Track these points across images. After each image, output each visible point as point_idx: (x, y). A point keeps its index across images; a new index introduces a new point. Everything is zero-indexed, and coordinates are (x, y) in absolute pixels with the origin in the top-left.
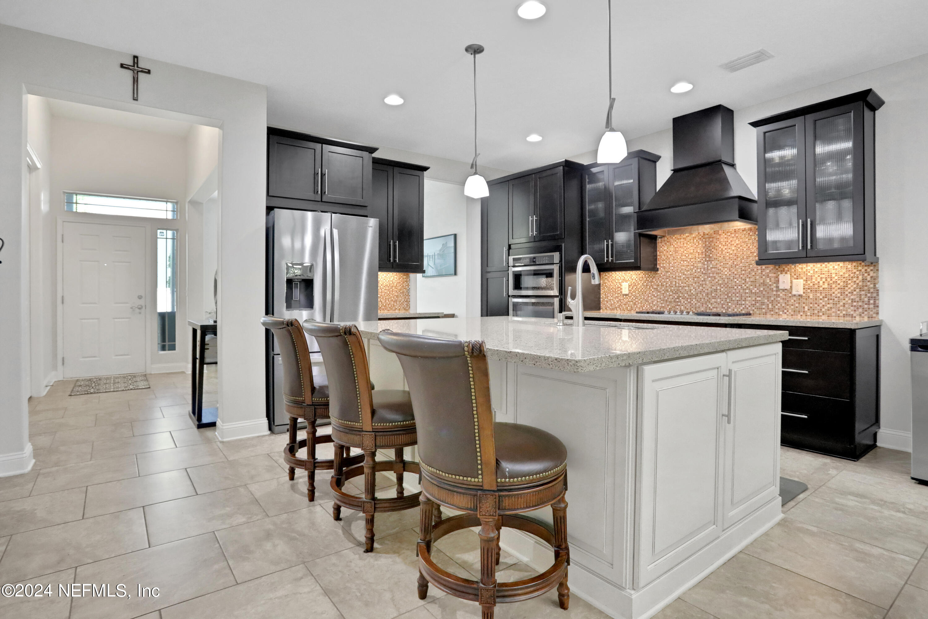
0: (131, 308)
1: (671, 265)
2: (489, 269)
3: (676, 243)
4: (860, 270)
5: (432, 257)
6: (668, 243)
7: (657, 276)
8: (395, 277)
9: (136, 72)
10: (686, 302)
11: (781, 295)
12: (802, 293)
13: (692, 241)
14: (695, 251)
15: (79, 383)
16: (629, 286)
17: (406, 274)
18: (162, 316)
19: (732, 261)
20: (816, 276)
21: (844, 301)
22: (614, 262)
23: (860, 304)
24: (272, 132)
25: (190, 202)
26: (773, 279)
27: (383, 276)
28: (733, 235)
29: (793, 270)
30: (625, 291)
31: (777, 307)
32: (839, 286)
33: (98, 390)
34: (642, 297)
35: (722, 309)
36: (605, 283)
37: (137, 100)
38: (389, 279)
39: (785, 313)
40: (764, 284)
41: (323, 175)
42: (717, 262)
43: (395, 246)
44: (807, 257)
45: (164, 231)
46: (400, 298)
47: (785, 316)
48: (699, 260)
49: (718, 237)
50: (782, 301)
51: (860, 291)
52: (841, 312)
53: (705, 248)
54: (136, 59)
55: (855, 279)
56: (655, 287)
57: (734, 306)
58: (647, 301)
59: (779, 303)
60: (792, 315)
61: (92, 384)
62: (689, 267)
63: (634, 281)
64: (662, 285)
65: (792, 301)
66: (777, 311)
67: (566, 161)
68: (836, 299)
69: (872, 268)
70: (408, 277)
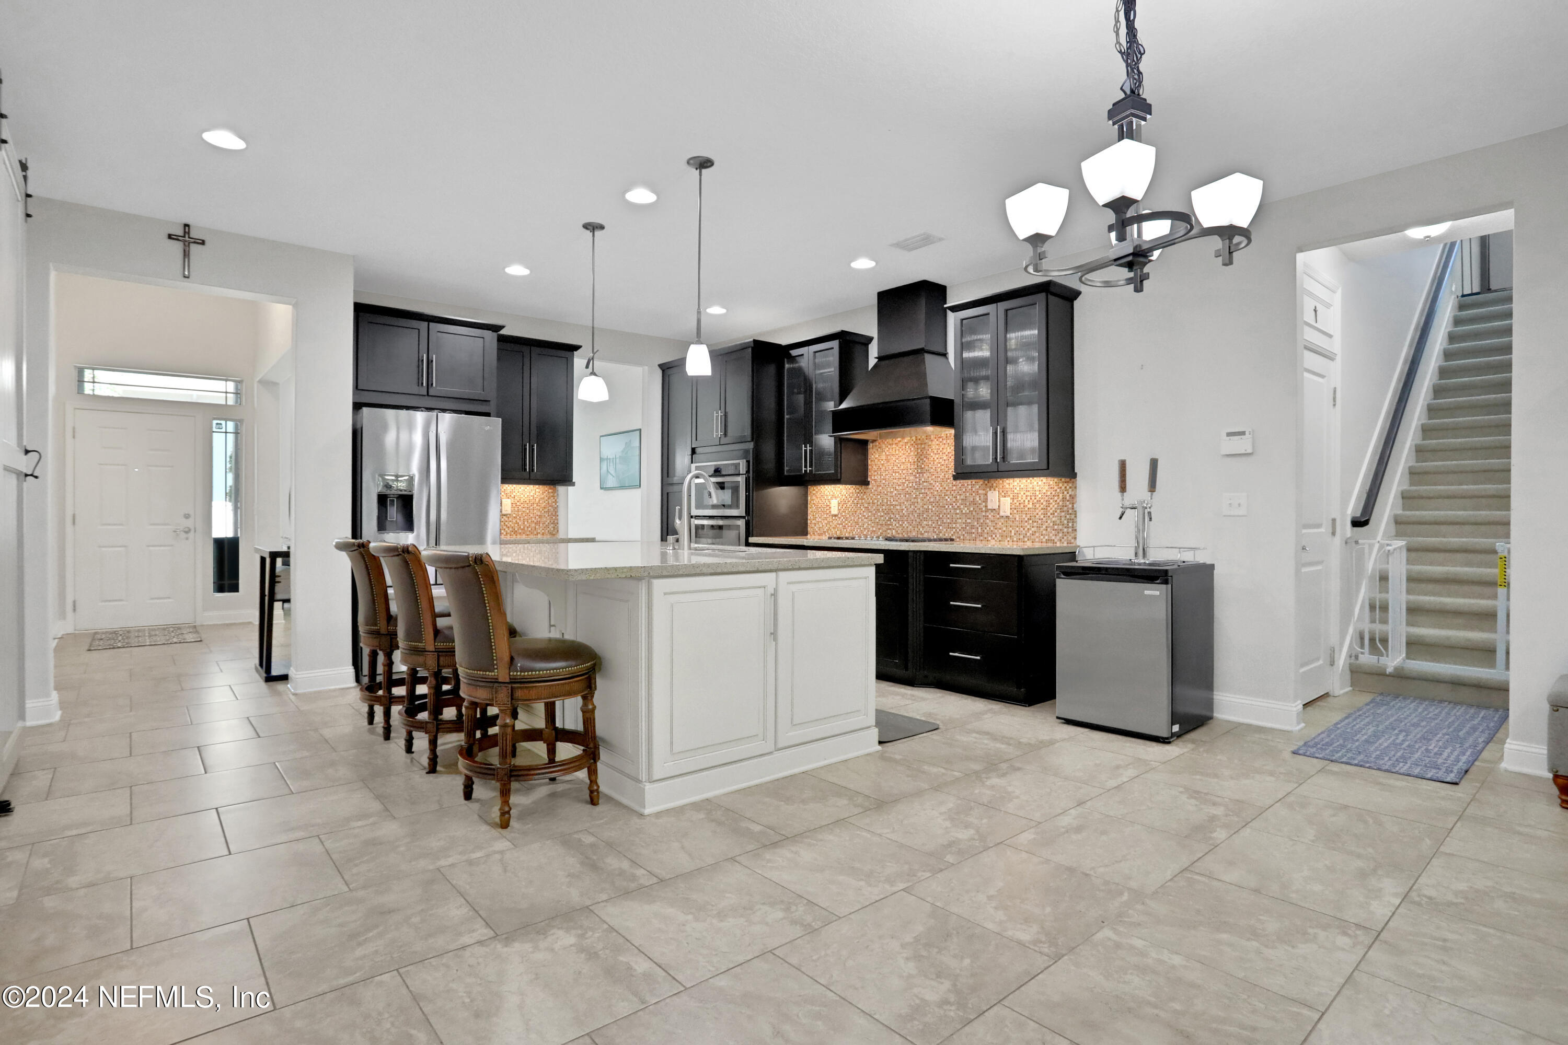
0: (175, 532)
1: (882, 477)
2: (670, 480)
3: (887, 449)
4: (1061, 488)
5: (613, 461)
6: (879, 450)
7: (867, 491)
8: (537, 490)
9: (187, 244)
10: (897, 525)
11: (990, 516)
12: (1009, 515)
13: (904, 447)
14: (907, 460)
15: (99, 636)
16: (839, 504)
17: (552, 487)
18: (220, 544)
19: (943, 474)
20: (1022, 493)
21: (1046, 524)
22: (814, 472)
23: (1060, 527)
24: (361, 310)
25: (260, 382)
26: (982, 496)
27: (520, 490)
28: (944, 442)
29: (1001, 487)
30: (834, 511)
31: (986, 531)
32: (1042, 506)
33: (127, 643)
34: (853, 518)
35: (934, 534)
36: (813, 500)
37: (188, 277)
38: (528, 494)
39: (994, 538)
40: (974, 502)
41: (429, 362)
42: (928, 474)
43: (532, 451)
44: (998, 471)
45: (223, 422)
46: (545, 519)
47: (993, 542)
48: (911, 471)
49: (930, 443)
50: (990, 524)
51: (1061, 512)
52: (1044, 537)
53: (918, 457)
54: (187, 228)
55: (1056, 498)
56: (866, 505)
57: (945, 530)
58: (857, 523)
59: (988, 526)
60: (1000, 541)
61: (118, 637)
62: (900, 481)
63: (844, 497)
64: (873, 503)
65: (1000, 524)
66: (986, 536)
67: (756, 342)
68: (1040, 522)
69: (1070, 485)
70: (555, 491)
